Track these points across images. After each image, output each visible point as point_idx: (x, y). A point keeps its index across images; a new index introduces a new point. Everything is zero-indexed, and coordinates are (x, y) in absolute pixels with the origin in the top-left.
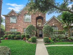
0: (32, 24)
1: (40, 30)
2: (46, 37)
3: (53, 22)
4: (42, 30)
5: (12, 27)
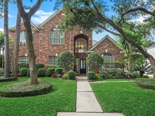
0: (66, 48)
1: (82, 60)
2: (90, 72)
3: (105, 47)
4: (85, 59)
5: (25, 53)
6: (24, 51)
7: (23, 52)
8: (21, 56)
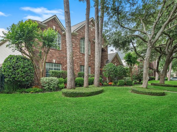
0: (92, 58)
5: (52, 59)
6: (51, 55)
7: (51, 58)
8: (48, 61)
